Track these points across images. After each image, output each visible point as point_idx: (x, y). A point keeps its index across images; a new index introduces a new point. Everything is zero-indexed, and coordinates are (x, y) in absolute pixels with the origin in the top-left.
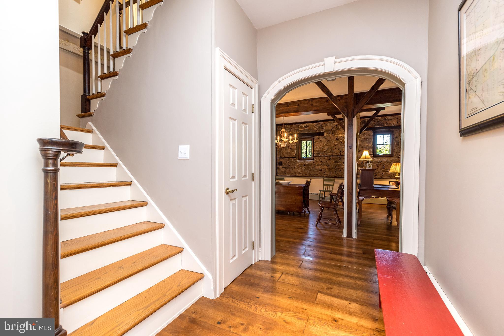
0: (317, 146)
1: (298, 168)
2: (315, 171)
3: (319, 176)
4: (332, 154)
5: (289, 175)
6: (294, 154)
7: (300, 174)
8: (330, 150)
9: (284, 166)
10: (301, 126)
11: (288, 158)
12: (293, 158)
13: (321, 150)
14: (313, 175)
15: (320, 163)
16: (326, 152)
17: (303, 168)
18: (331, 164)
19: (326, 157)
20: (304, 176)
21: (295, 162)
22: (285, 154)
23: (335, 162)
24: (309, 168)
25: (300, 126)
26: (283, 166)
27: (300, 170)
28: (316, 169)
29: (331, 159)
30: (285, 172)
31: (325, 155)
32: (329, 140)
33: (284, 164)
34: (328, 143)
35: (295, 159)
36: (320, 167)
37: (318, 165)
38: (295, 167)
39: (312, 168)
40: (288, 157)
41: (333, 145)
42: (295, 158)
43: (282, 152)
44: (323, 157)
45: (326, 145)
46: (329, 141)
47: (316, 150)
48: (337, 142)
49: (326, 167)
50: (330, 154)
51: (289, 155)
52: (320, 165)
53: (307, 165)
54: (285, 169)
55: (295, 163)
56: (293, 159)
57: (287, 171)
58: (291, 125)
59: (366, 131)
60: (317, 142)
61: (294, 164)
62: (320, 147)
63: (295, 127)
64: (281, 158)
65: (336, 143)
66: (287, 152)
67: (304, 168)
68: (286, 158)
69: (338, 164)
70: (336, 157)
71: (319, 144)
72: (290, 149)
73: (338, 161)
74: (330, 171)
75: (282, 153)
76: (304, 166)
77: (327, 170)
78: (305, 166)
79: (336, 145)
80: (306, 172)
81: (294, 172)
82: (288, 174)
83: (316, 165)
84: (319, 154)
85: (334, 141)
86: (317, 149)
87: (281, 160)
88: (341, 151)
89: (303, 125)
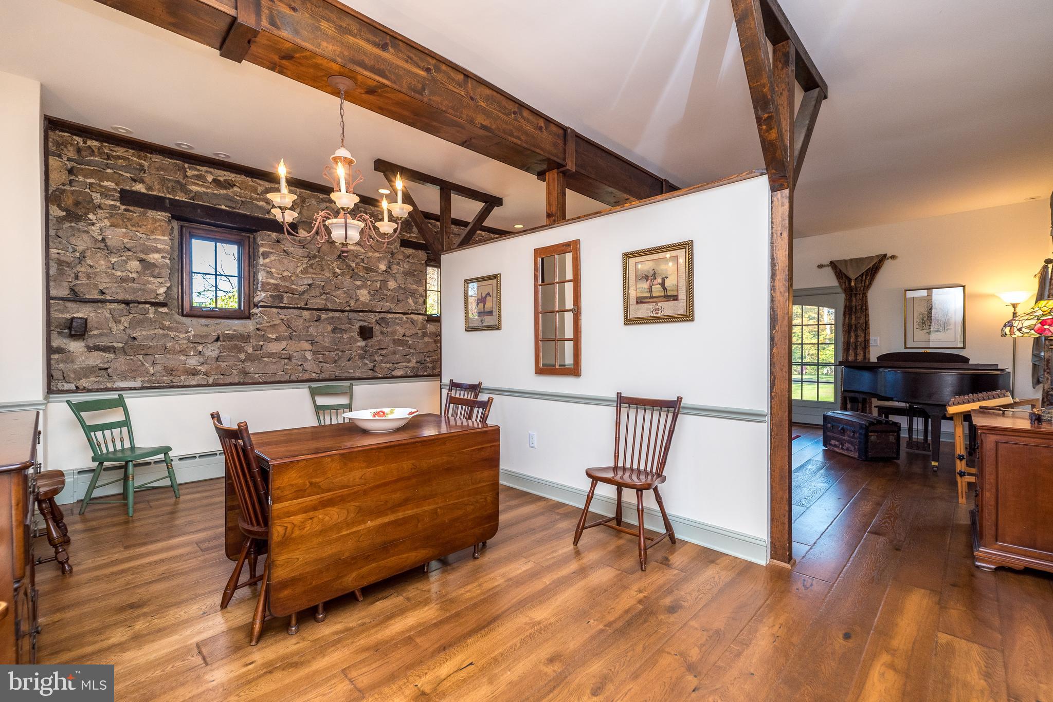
0: (273, 270)
1: (183, 352)
2: (265, 359)
3: (282, 379)
4: (324, 302)
5: (138, 384)
6: (162, 290)
7: (194, 373)
8: (317, 292)
9: (104, 339)
10: (196, 173)
11: (127, 303)
12: (153, 304)
13: (287, 284)
14: (257, 376)
15: (286, 331)
16: (306, 296)
17: (212, 351)
18: (323, 336)
19: (306, 314)
20: (216, 384)
21: (167, 323)
22: (104, 283)
23: (334, 330)
24: (240, 350)
25: (190, 173)
26: (91, 342)
27: (197, 358)
28: (271, 355)
29: (322, 319)
30: (106, 369)
31: (302, 304)
32: (315, 256)
33: (97, 329)
34: (311, 265)
35: (165, 310)
36: (283, 344)
37: (277, 339)
38: (169, 345)
39: (250, 350)
40: (129, 297)
41: (327, 275)
42: (163, 305)
43: (83, 269)
44: (295, 311)
45: (305, 271)
46: (317, 260)
47: (269, 284)
48: (341, 267)
49: (307, 346)
50: (319, 302)
51: (135, 291)
52: (284, 339)
53: (231, 338)
54: (107, 355)
55: (169, 329)
56: (152, 310)
57: (120, 363)
58: (142, 154)
59: (414, 251)
60: (272, 253)
61: (165, 332)
62: (286, 274)
63: (163, 169)
64: (75, 297)
65: (338, 271)
66: (119, 273)
67: (217, 351)
68: (111, 302)
69: (345, 336)
70: (337, 314)
71: (280, 262)
72: (134, 265)
73: (343, 327)
74: (318, 359)
75: (89, 277)
76: (217, 340)
77: (309, 355)
78: (219, 343)
79: (336, 277)
80: (224, 365)
81: (165, 368)
82: (124, 378)
83: (270, 340)
84: (281, 298)
85: (332, 263)
86: (272, 281)
87: (81, 312)
88: (351, 298)
89: (206, 172)
